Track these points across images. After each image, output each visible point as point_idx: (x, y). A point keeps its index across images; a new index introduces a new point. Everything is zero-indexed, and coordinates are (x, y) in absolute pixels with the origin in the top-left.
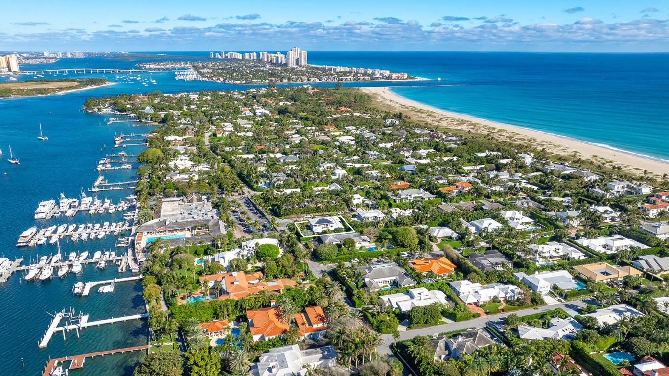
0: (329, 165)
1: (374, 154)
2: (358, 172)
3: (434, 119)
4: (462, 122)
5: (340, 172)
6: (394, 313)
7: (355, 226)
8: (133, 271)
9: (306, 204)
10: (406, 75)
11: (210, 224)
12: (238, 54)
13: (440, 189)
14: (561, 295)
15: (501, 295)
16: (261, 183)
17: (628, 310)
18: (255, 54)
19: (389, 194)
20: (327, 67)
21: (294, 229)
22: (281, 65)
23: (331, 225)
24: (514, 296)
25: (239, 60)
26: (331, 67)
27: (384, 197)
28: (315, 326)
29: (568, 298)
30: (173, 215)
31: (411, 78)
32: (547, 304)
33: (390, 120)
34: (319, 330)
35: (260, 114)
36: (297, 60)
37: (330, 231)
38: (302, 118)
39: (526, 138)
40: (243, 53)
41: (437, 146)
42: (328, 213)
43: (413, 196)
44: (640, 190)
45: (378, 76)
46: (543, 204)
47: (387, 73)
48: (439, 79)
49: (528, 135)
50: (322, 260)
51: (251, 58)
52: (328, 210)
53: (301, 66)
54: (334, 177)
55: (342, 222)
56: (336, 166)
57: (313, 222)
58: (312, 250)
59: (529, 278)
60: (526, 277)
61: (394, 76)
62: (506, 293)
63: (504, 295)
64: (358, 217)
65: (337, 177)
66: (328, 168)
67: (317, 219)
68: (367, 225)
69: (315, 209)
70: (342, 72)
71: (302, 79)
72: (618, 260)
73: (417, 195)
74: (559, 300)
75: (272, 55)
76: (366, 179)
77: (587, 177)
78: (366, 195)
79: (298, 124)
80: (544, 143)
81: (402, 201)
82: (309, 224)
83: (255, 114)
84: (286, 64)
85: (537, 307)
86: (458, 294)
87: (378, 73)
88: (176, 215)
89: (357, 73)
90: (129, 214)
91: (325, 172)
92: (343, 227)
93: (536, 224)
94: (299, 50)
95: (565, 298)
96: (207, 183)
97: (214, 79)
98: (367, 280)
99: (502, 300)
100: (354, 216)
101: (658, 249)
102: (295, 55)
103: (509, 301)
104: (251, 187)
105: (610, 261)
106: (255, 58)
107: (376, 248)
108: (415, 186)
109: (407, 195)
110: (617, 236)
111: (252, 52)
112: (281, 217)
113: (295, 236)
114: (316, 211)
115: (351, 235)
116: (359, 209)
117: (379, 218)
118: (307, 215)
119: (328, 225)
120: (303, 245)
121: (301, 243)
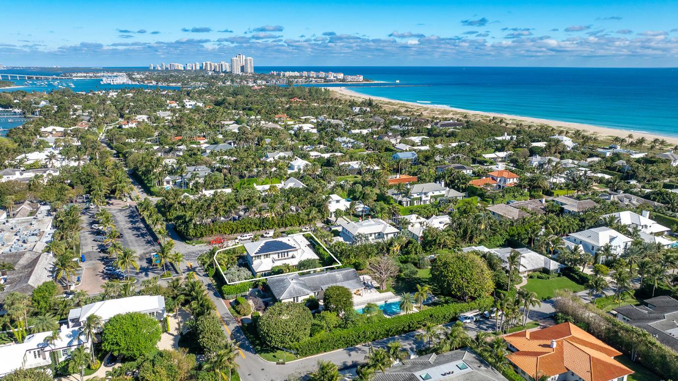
0: (282, 154)
1: (346, 141)
2: (328, 163)
5: (299, 164)
7: (342, 254)
9: (242, 213)
11: (22, 262)
13: (471, 182)
16: (168, 182)
19: (390, 193)
20: (275, 73)
21: (211, 265)
22: (225, 72)
23: (290, 254)
27: (382, 198)
31: (367, 81)
33: (359, 108)
35: (191, 107)
36: (242, 69)
37: (288, 268)
41: (431, 131)
42: (283, 229)
43: (430, 194)
45: (332, 78)
47: (341, 76)
50: (274, 349)
51: (194, 69)
52: (284, 223)
53: (246, 73)
54: (290, 172)
55: (313, 245)
56: (293, 156)
58: (249, 317)
61: (349, 78)
64: (345, 234)
65: (296, 170)
66: (280, 158)
67: (262, 243)
68: (367, 251)
69: (258, 222)
73: (437, 193)
76: (342, 172)
78: (349, 195)
81: (412, 203)
82: (245, 253)
83: (183, 106)
84: (231, 72)
87: (332, 76)
89: (309, 77)
91: (276, 164)
92: (317, 257)
93: (672, 235)
94: (244, 56)
97: (146, 82)
100: (336, 233)
102: (240, 62)
104: (148, 191)
106: (198, 68)
107: (401, 305)
108: (427, 179)
109: (421, 193)
112: (189, 240)
113: (214, 281)
114: (260, 226)
115: (337, 275)
116: (340, 221)
117: (387, 234)
118: (241, 234)
119: (286, 254)
120: (230, 303)
121: (224, 298)
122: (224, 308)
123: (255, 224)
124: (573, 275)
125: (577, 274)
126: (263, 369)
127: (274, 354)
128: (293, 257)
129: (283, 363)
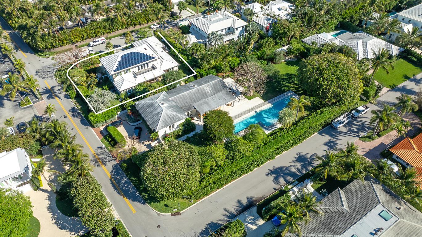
23: (151, 65)
55: (167, 47)
64: (194, 30)
67: (118, 57)
100: (185, 30)
112: (41, 51)
113: (78, 105)
114: (109, 29)
115: (206, 88)
116: (185, 14)
117: (237, 29)
118: (92, 39)
119: (146, 65)
120: (101, 132)
121: (93, 127)
122: (97, 139)
123: (105, 28)
124: (411, 57)
125: (414, 56)
126: (159, 227)
127: (166, 203)
128: (154, 68)
129: (178, 214)
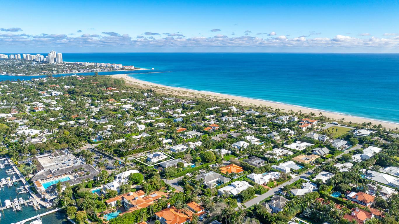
0: (131, 123)
1: (152, 113)
2: (151, 125)
3: (168, 91)
4: (185, 93)
5: (141, 126)
6: (230, 197)
7: (175, 155)
8: (47, 207)
10: (133, 67)
11: (83, 167)
12: (5, 55)
13: (204, 129)
14: (296, 173)
15: (273, 178)
16: (93, 138)
17: (328, 174)
18: (19, 56)
20: (78, 63)
21: (139, 162)
22: (44, 62)
24: (278, 177)
25: (6, 59)
26: (81, 63)
28: (199, 213)
29: (300, 174)
30: (51, 166)
31: (136, 68)
32: (293, 178)
33: (147, 94)
34: (201, 214)
35: (55, 95)
36: (55, 59)
37: (163, 160)
38: (88, 96)
39: (223, 99)
40: (9, 55)
41: (184, 106)
43: (192, 135)
44: (294, 119)
45: (116, 68)
46: (258, 131)
47: (121, 66)
48: (153, 69)
49: (223, 97)
51: (16, 58)
52: (152, 148)
53: (58, 62)
55: (164, 154)
57: (150, 156)
58: (159, 173)
59: (279, 167)
60: (277, 166)
61: (126, 68)
62: (275, 176)
63: (274, 177)
64: (172, 150)
65: (141, 129)
67: (153, 154)
69: (143, 149)
70: (90, 66)
71: (66, 71)
72: (307, 153)
73: (194, 134)
74: (296, 175)
75: (35, 56)
77: (267, 116)
79: (88, 99)
80: (234, 101)
81: (187, 138)
82: (147, 158)
83: (51, 95)
84: (48, 62)
85: (290, 180)
86: (254, 180)
87: (115, 66)
88: (53, 166)
89: (101, 66)
90: (10, 171)
92: (167, 157)
93: (260, 141)
94: (55, 52)
95: (298, 173)
96: (57, 142)
98: (205, 183)
99: (273, 180)
101: (318, 145)
102: (53, 56)
103: (277, 180)
104: (88, 142)
105: (304, 153)
106: (20, 57)
108: (190, 129)
109: (189, 135)
110: (299, 142)
111: (17, 54)
117: (185, 149)
119: (159, 157)
124: (234, 154)
128: (162, 157)
